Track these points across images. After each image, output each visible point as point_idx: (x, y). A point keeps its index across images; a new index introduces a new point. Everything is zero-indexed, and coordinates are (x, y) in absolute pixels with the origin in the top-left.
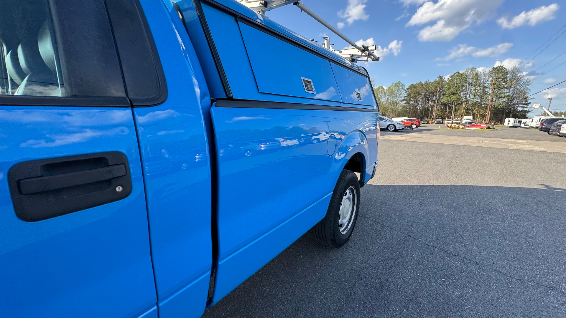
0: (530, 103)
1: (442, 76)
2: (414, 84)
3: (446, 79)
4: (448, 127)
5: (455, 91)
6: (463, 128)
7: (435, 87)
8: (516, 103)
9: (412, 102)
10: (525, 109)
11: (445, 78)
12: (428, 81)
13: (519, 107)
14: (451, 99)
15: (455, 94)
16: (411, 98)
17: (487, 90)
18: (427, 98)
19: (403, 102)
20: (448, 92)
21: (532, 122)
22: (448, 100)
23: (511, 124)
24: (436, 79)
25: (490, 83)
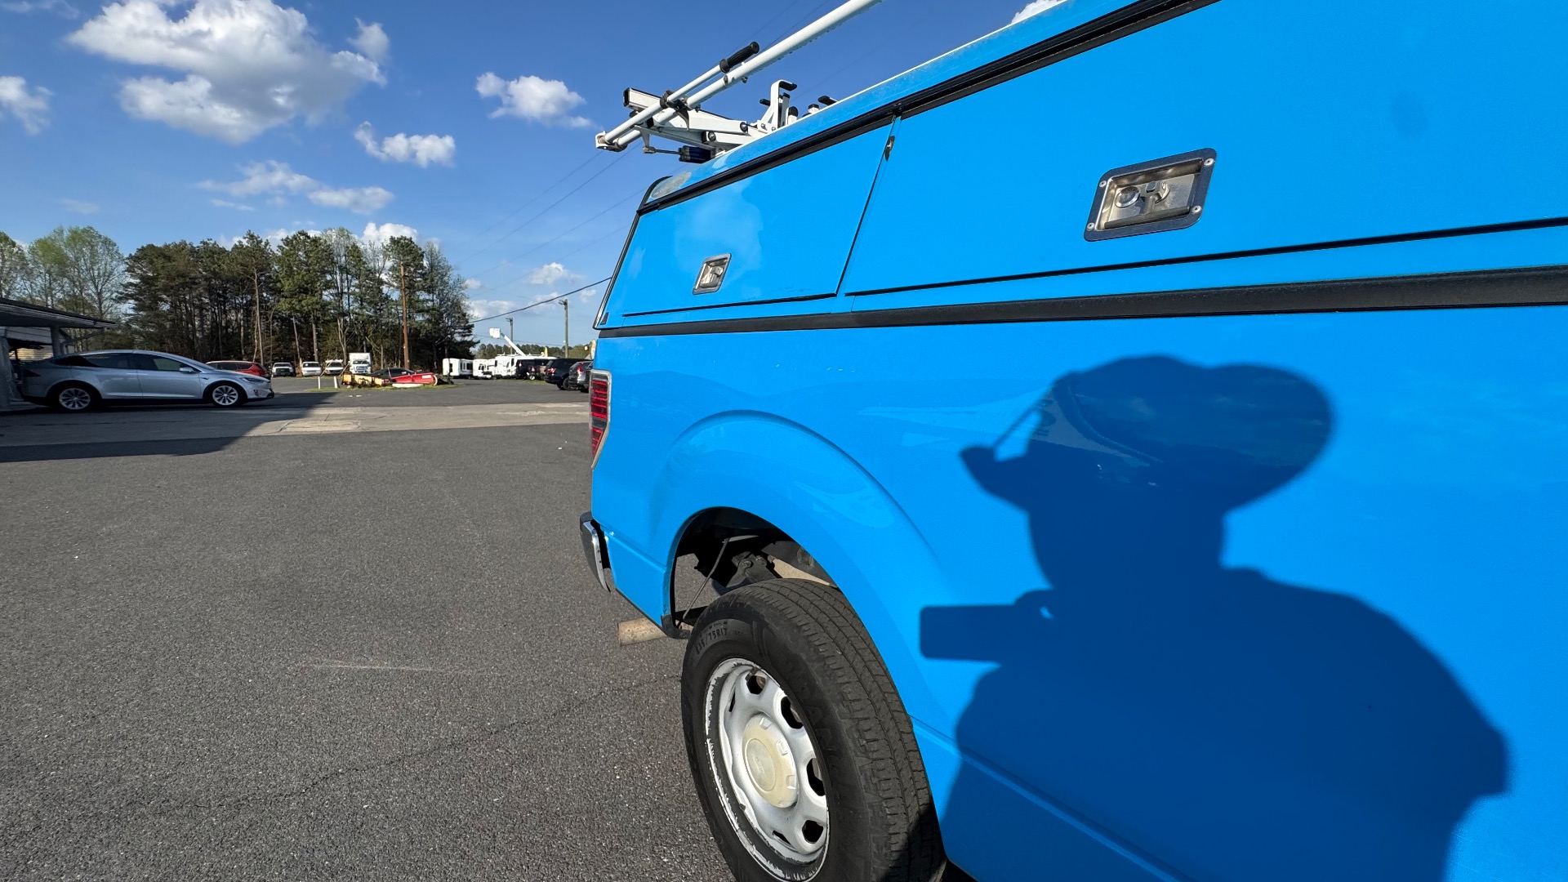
0: (472, 326)
1: (256, 235)
2: (159, 244)
4: (346, 383)
7: (242, 265)
8: (449, 324)
11: (267, 244)
14: (303, 306)
15: (310, 293)
16: (158, 293)
18: (220, 298)
19: (127, 305)
21: (496, 365)
22: (294, 308)
23: (456, 372)
24: (239, 243)
25: (391, 273)
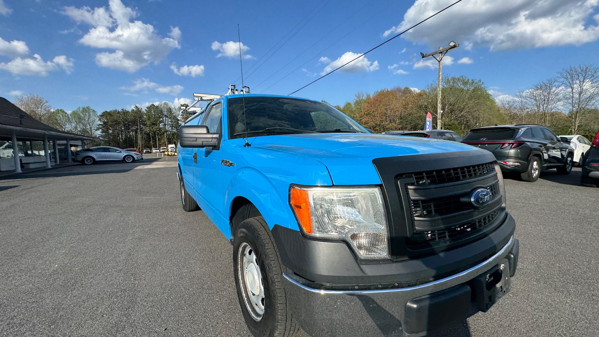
2: (108, 111)
3: (144, 111)
5: (154, 121)
7: (134, 116)
9: (111, 131)
16: (109, 127)
18: (127, 127)
19: (99, 131)
20: (148, 123)
24: (133, 109)
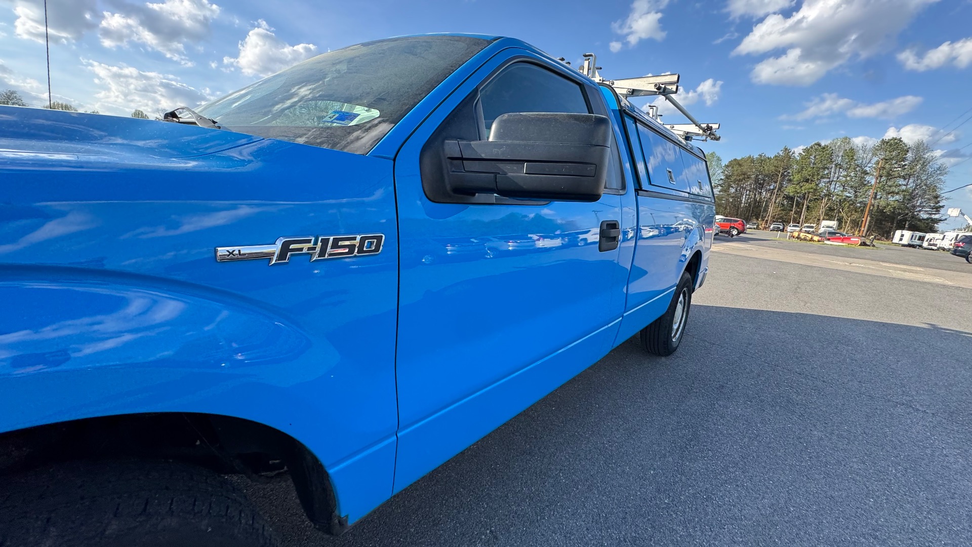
0: (943, 207)
1: (788, 148)
3: (796, 155)
4: (793, 237)
5: (810, 175)
6: (819, 241)
7: (775, 166)
8: (918, 204)
9: (732, 190)
10: (933, 216)
11: (794, 153)
12: (763, 155)
13: (922, 213)
14: (802, 190)
15: (810, 181)
16: (731, 183)
17: (868, 178)
18: (760, 185)
20: (797, 177)
21: (943, 239)
22: (796, 191)
23: (905, 241)
24: (778, 153)
25: (874, 166)
